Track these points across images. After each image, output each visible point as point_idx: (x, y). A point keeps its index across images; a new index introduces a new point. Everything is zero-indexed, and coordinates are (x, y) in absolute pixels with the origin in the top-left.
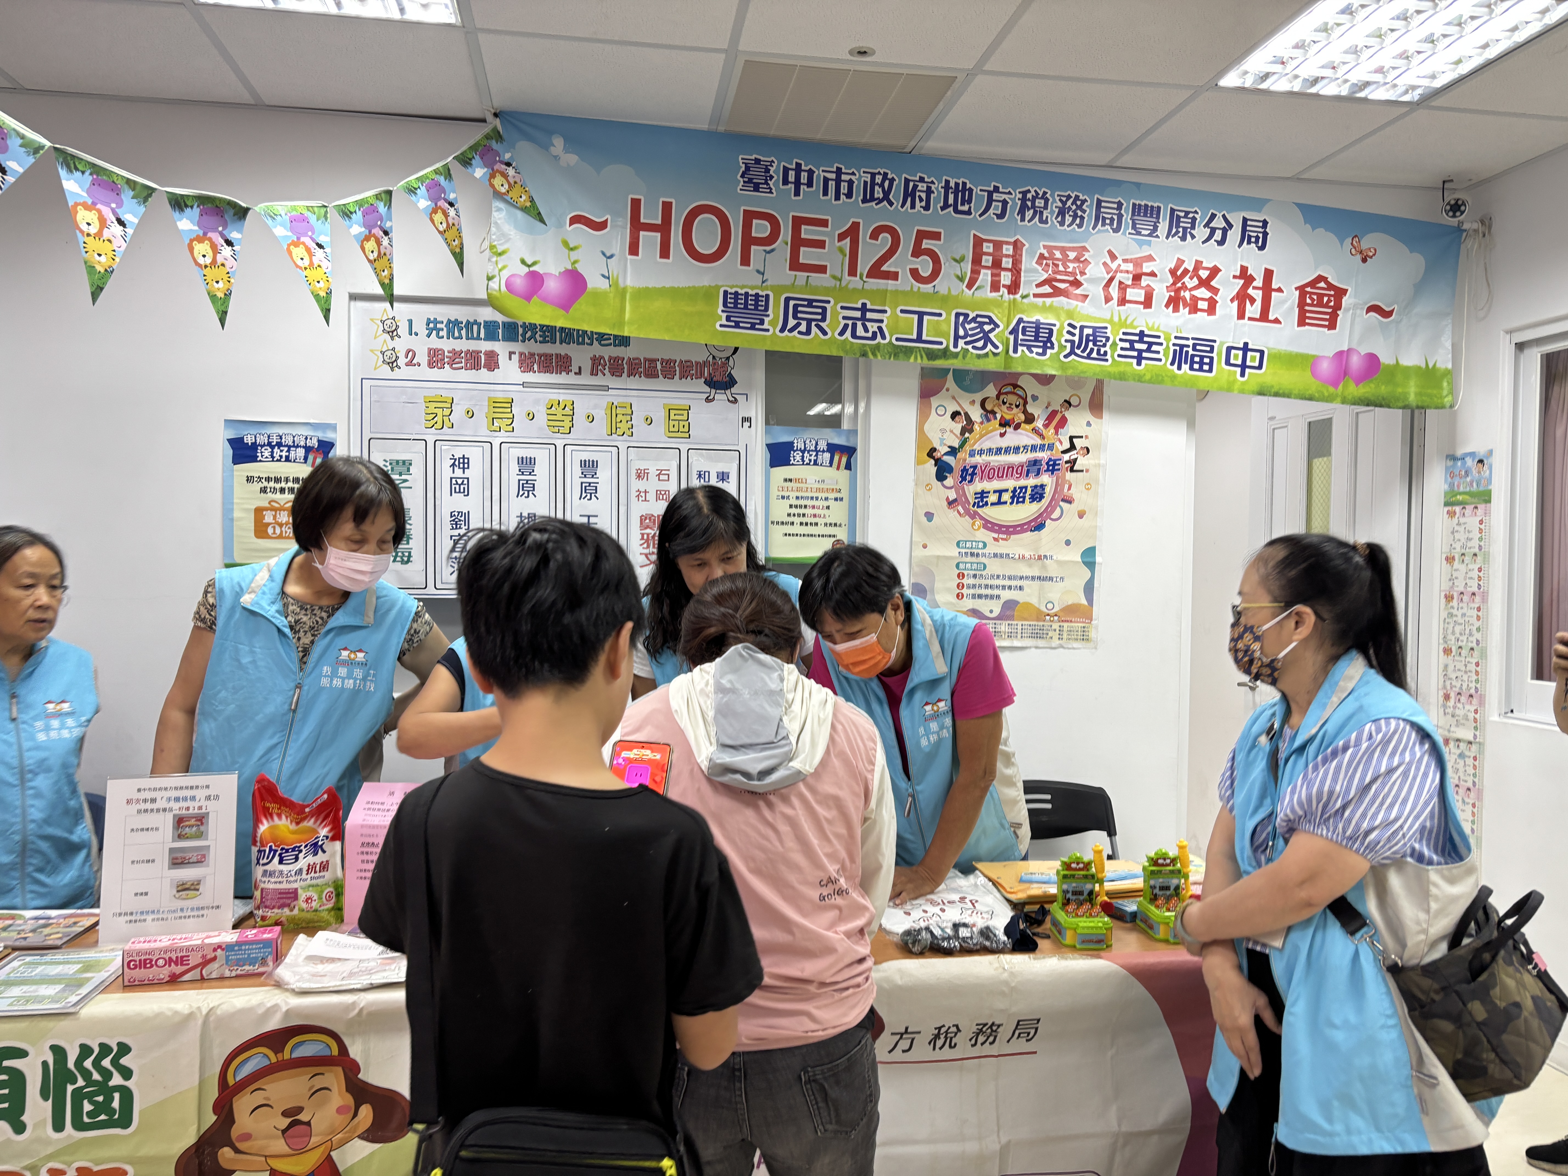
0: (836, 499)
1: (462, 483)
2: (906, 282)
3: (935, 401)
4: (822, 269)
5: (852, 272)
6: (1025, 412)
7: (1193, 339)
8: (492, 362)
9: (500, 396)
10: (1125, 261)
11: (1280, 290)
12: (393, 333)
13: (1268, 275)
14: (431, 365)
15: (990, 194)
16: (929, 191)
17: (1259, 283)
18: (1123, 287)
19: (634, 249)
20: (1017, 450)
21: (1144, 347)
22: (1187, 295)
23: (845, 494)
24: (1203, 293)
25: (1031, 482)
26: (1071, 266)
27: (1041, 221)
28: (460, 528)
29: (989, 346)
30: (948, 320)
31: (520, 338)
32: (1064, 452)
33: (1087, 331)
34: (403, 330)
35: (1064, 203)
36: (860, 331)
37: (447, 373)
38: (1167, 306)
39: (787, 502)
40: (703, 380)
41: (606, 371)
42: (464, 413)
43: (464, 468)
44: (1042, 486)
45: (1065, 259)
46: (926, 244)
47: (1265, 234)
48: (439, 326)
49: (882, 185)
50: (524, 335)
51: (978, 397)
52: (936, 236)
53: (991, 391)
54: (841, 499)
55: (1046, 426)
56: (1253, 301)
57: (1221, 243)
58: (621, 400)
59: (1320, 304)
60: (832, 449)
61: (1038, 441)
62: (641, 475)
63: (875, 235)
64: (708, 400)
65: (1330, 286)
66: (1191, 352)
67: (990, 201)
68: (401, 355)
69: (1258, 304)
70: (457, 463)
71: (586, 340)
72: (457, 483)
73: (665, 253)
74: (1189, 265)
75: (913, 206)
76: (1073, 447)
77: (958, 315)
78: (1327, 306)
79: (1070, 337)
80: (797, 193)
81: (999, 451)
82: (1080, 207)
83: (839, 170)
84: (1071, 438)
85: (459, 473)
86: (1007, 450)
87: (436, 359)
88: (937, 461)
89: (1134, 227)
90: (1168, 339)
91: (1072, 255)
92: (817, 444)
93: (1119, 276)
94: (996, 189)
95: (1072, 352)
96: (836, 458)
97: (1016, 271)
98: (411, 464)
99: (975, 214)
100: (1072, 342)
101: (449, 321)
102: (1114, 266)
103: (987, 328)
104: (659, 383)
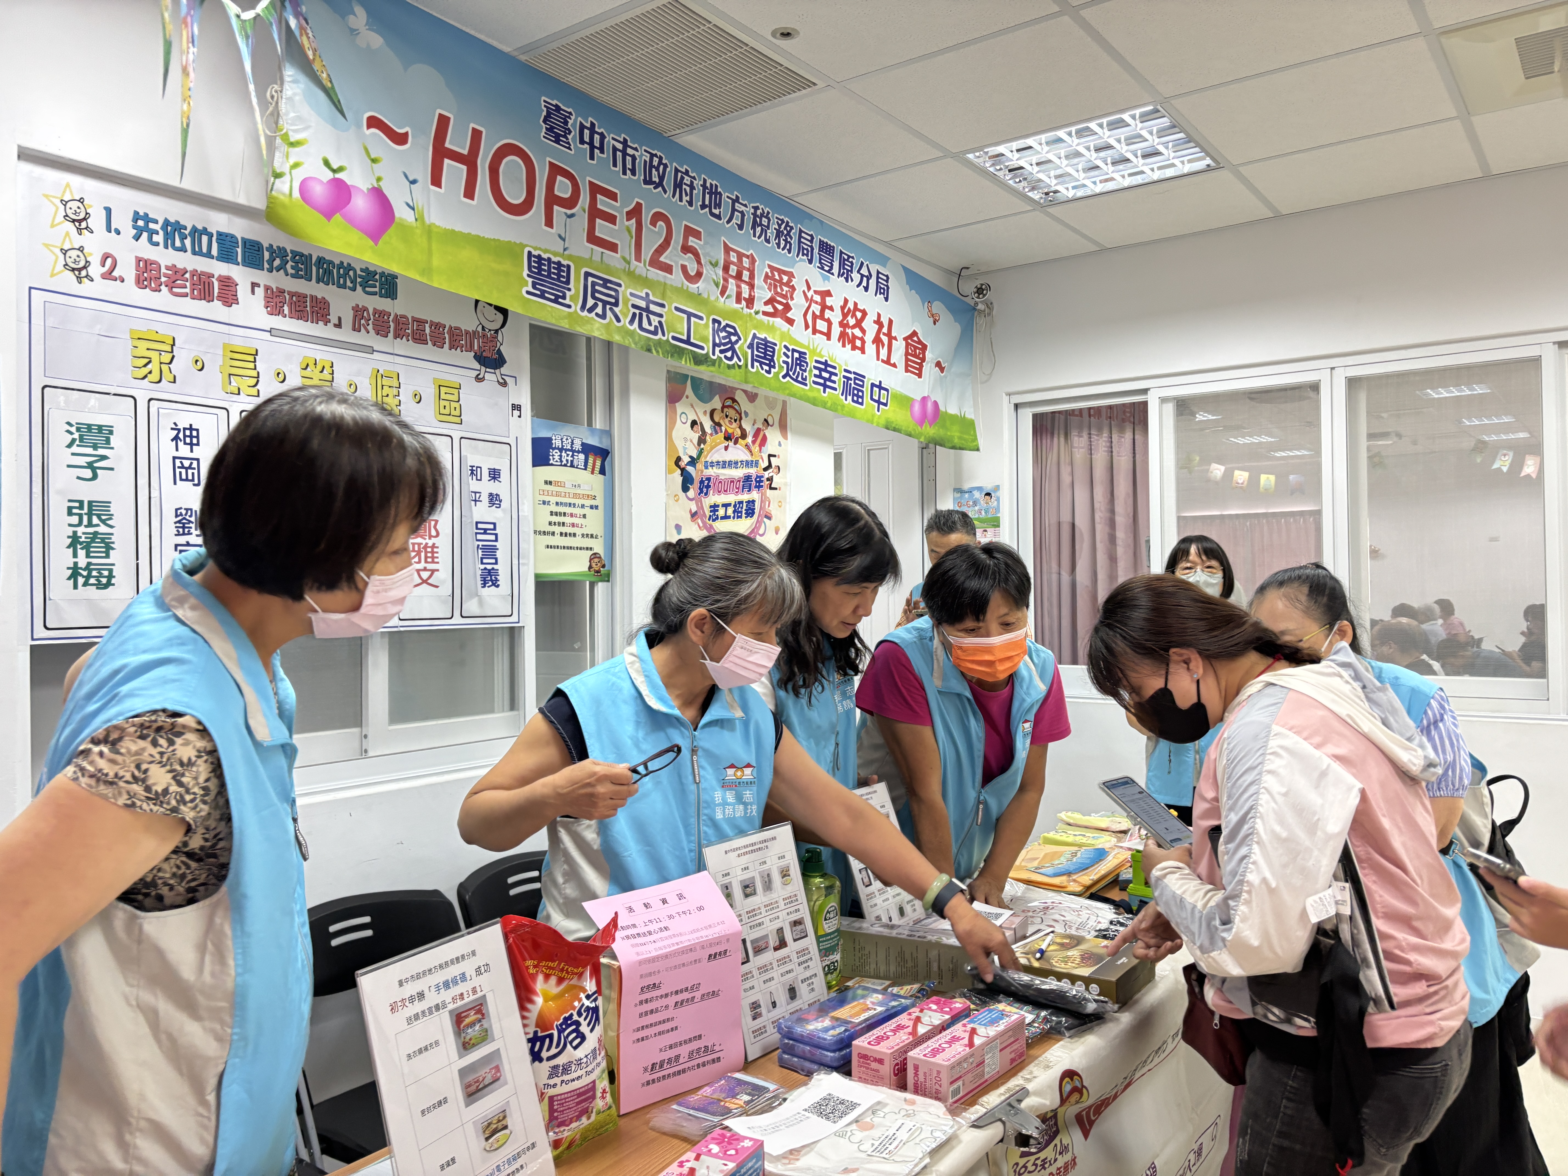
0: (592, 507)
1: (190, 467)
2: (677, 278)
3: (680, 407)
4: (613, 247)
5: (638, 258)
6: (740, 427)
7: (855, 373)
8: (228, 292)
9: (238, 343)
10: (815, 292)
11: (896, 338)
12: (80, 223)
13: (890, 324)
14: (140, 283)
15: (733, 202)
16: (692, 187)
17: (886, 329)
18: (815, 317)
19: (436, 181)
20: (736, 464)
21: (827, 375)
22: (850, 332)
23: (599, 502)
24: (858, 332)
25: (746, 497)
26: (785, 289)
27: (766, 240)
28: (189, 533)
29: (735, 359)
30: (707, 325)
31: (266, 266)
32: (765, 469)
33: (796, 355)
34: (97, 221)
35: (780, 226)
36: (645, 324)
37: (163, 298)
38: (839, 340)
39: (548, 509)
40: (473, 354)
41: (370, 328)
42: (191, 363)
43: (191, 444)
45: (781, 282)
47: (888, 288)
48: (152, 226)
49: (657, 169)
50: (271, 261)
51: (708, 407)
52: (698, 235)
53: (716, 403)
54: (597, 507)
55: (754, 442)
56: (883, 345)
57: (867, 289)
58: (390, 367)
59: (915, 355)
60: (587, 449)
61: (748, 457)
63: (653, 223)
64: (479, 379)
65: (919, 341)
66: (852, 384)
67: (733, 209)
68: (95, 260)
69: (886, 348)
70: (181, 435)
71: (349, 284)
72: (183, 467)
73: (469, 193)
74: (850, 305)
75: (680, 199)
76: (770, 465)
77: (714, 321)
78: (918, 357)
79: (785, 359)
80: (591, 157)
81: (724, 464)
82: (789, 234)
83: (625, 143)
84: (770, 456)
85: (184, 451)
86: (730, 464)
87: (148, 275)
88: (683, 470)
89: (820, 261)
90: (840, 371)
91: (785, 279)
92: (572, 443)
93: (813, 306)
94: (738, 199)
95: (787, 374)
96: (591, 460)
97: (751, 285)
98: (111, 432)
99: (723, 220)
100: (787, 363)
101: (167, 223)
102: (809, 295)
103: (734, 338)
104: (428, 351)
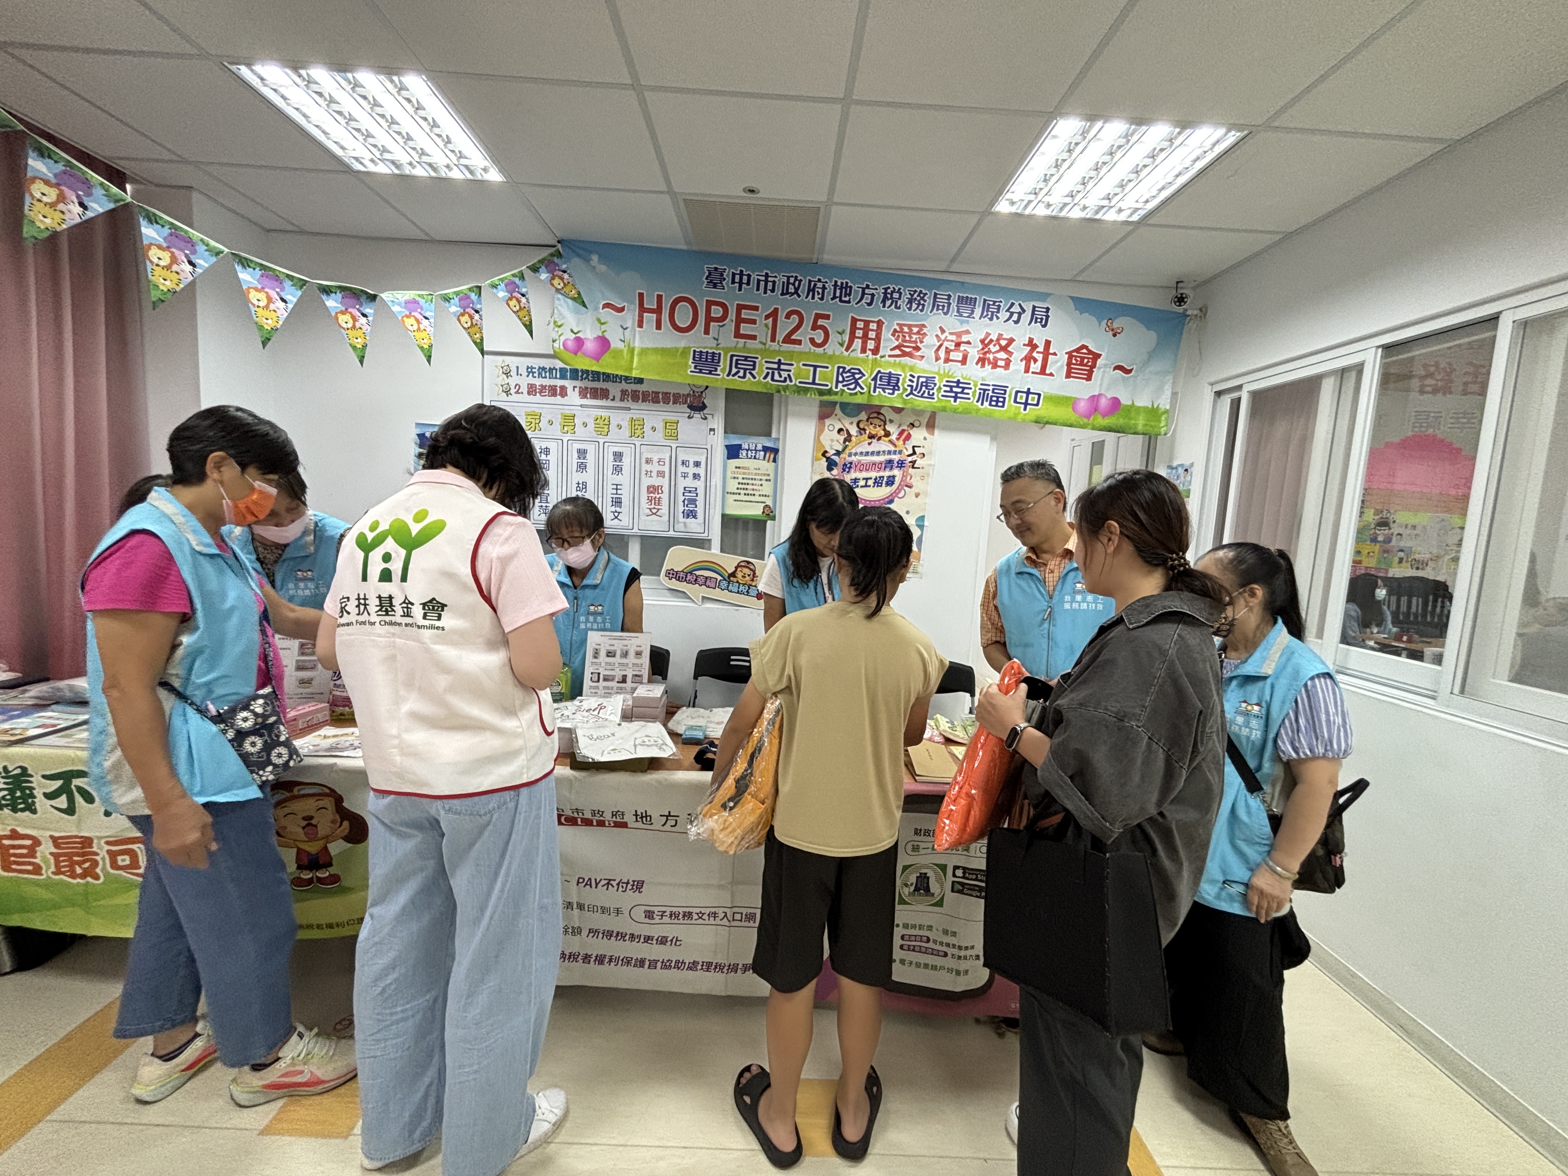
0: (766, 480)
2: (806, 346)
3: (828, 422)
4: (754, 337)
5: (773, 339)
6: (885, 430)
7: (993, 385)
8: (563, 392)
9: (568, 412)
10: (951, 334)
11: (1055, 354)
12: (507, 374)
13: (1048, 343)
14: (529, 393)
15: (863, 289)
16: (824, 288)
17: (1041, 349)
18: (948, 351)
19: (640, 325)
20: (878, 453)
21: (959, 390)
22: (991, 356)
23: (771, 477)
24: (1002, 355)
25: (887, 473)
26: (914, 337)
27: (896, 307)
29: (858, 388)
30: (832, 371)
31: (580, 378)
32: (909, 456)
33: (921, 380)
34: (514, 373)
35: (912, 295)
36: (777, 377)
37: (538, 398)
38: (977, 363)
39: (737, 481)
40: (687, 405)
41: (630, 399)
42: (547, 422)
43: (547, 454)
44: (894, 477)
45: (910, 333)
46: (820, 322)
47: (1047, 317)
48: (534, 370)
49: (793, 284)
50: (582, 377)
51: (855, 420)
52: (827, 317)
53: (863, 416)
54: (769, 480)
55: (898, 439)
56: (1035, 361)
57: (1017, 322)
58: (638, 416)
59: (1082, 364)
60: (766, 449)
61: (892, 448)
62: (649, 461)
63: (788, 316)
64: (689, 417)
65: (1090, 352)
66: (991, 394)
67: (863, 294)
68: (512, 387)
69: (1039, 363)
71: (618, 380)
73: (659, 327)
74: (994, 337)
75: (813, 298)
76: (914, 453)
77: (839, 368)
78: (1086, 365)
79: (910, 383)
80: (740, 289)
81: (867, 454)
82: (922, 298)
83: (767, 275)
84: (914, 447)
86: (873, 453)
87: (532, 389)
88: (828, 459)
89: (958, 311)
90: (976, 386)
91: (915, 330)
92: (756, 446)
93: (946, 344)
94: (868, 287)
95: (911, 393)
96: (767, 455)
97: (878, 339)
99: (853, 303)
100: (912, 386)
101: (539, 368)
102: (943, 337)
103: (857, 376)
104: (661, 406)
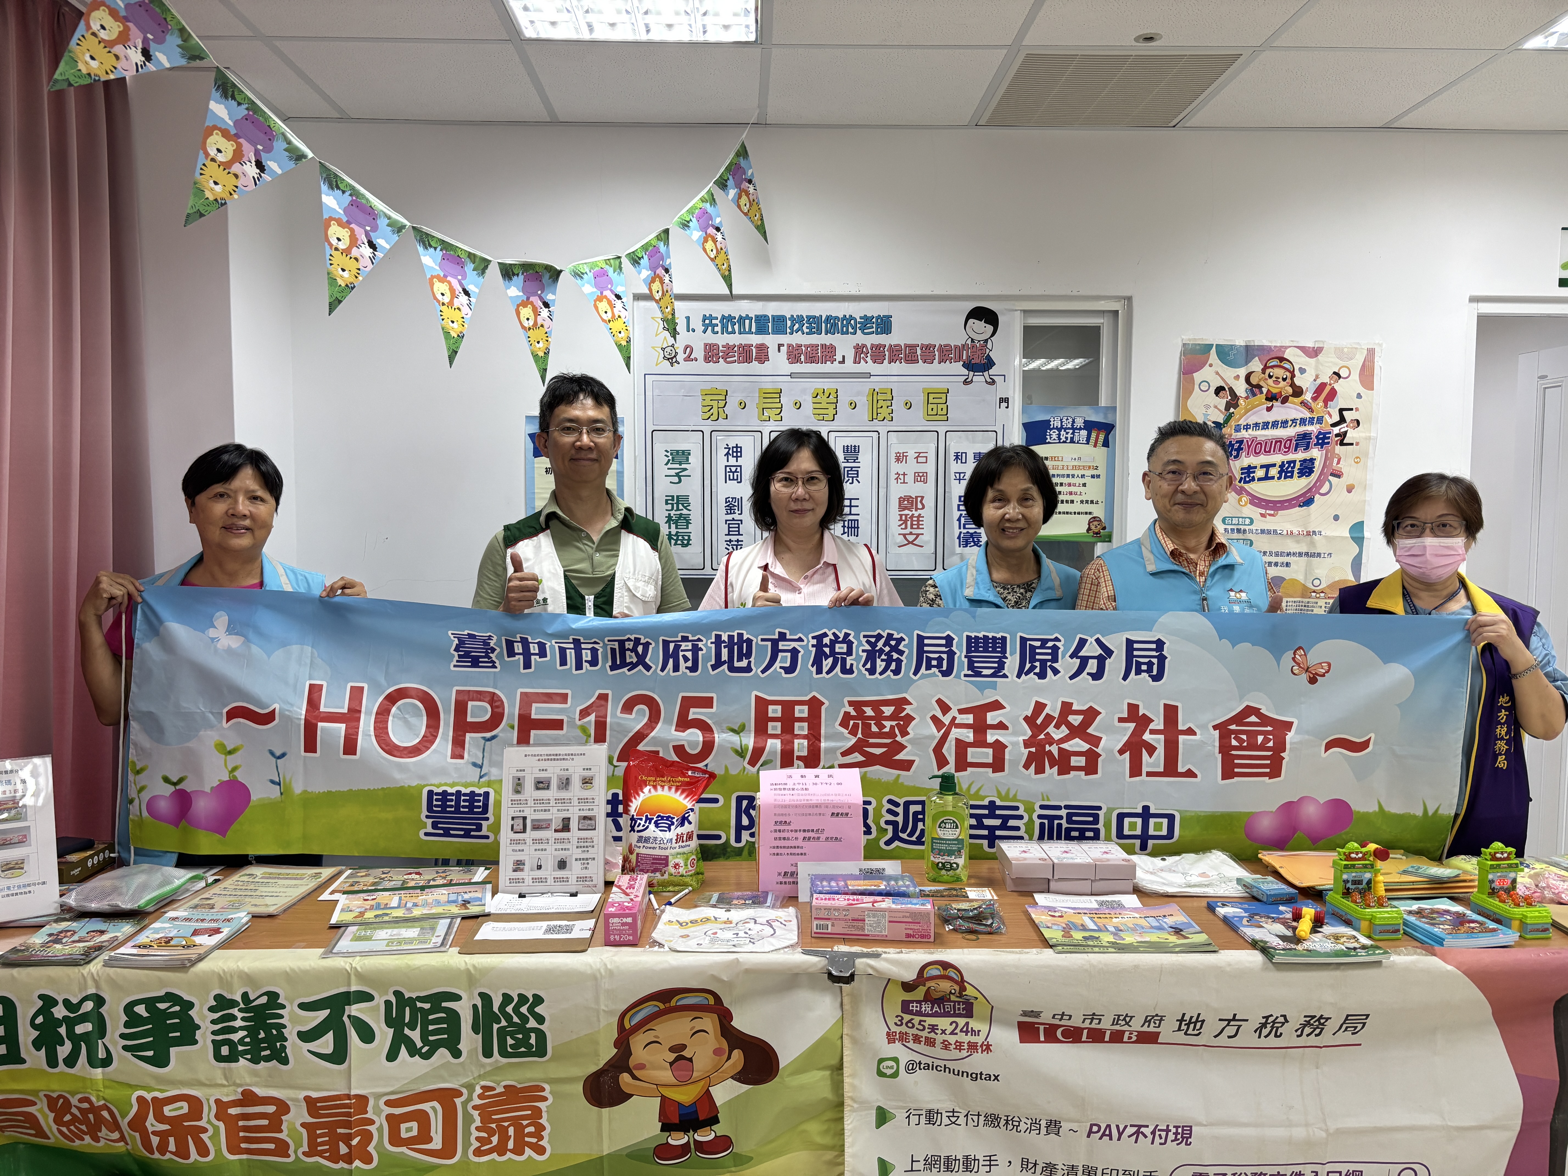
7: (1067, 807)
10: (961, 711)
11: (1190, 732)
13: (1171, 712)
15: (775, 643)
16: (696, 650)
17: (1158, 723)
18: (961, 747)
19: (310, 747)
21: (997, 822)
22: (1054, 749)
24: (1078, 745)
26: (888, 724)
27: (844, 671)
33: (913, 808)
38: (1027, 766)
45: (879, 718)
46: (694, 713)
47: (1162, 659)
49: (634, 651)
52: (707, 703)
56: (1151, 750)
57: (1097, 676)
59: (1253, 746)
63: (628, 707)
65: (1265, 720)
66: (1065, 825)
67: (775, 652)
69: (1160, 752)
74: (1053, 709)
75: (676, 668)
77: (740, 799)
78: (1262, 747)
79: (891, 818)
80: (527, 665)
82: (895, 649)
89: (971, 666)
90: (1030, 811)
91: (888, 711)
93: (955, 733)
94: (782, 637)
95: (895, 837)
97: (814, 737)
99: (756, 670)
100: (895, 824)
102: (946, 720)
